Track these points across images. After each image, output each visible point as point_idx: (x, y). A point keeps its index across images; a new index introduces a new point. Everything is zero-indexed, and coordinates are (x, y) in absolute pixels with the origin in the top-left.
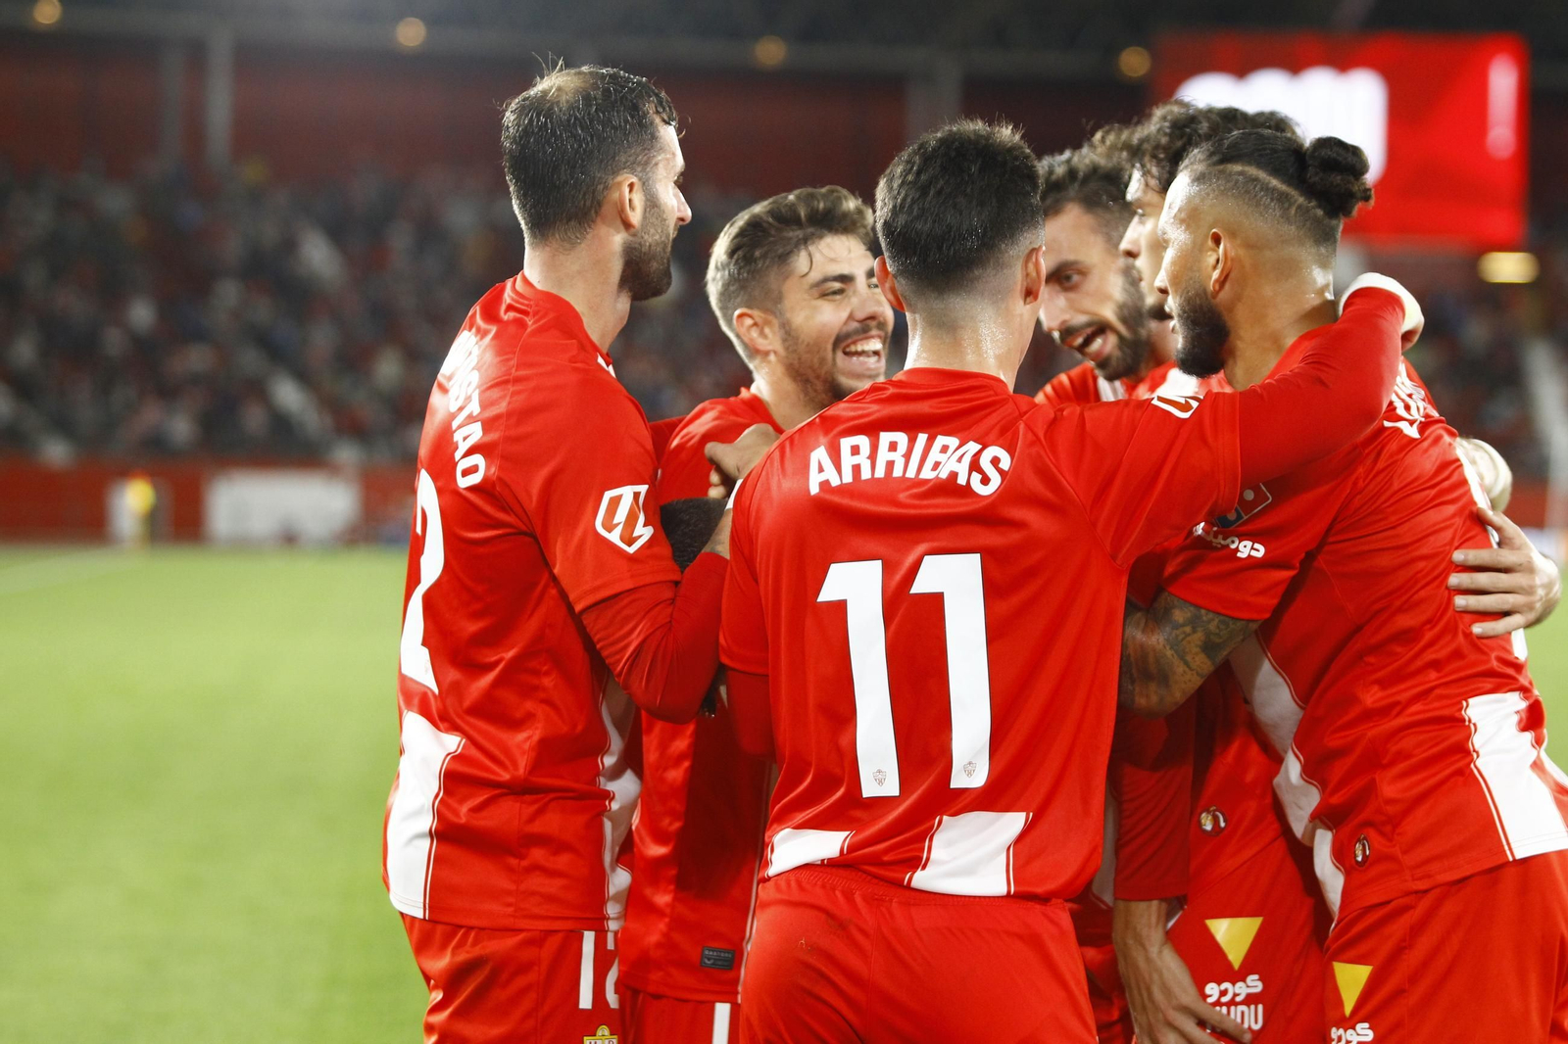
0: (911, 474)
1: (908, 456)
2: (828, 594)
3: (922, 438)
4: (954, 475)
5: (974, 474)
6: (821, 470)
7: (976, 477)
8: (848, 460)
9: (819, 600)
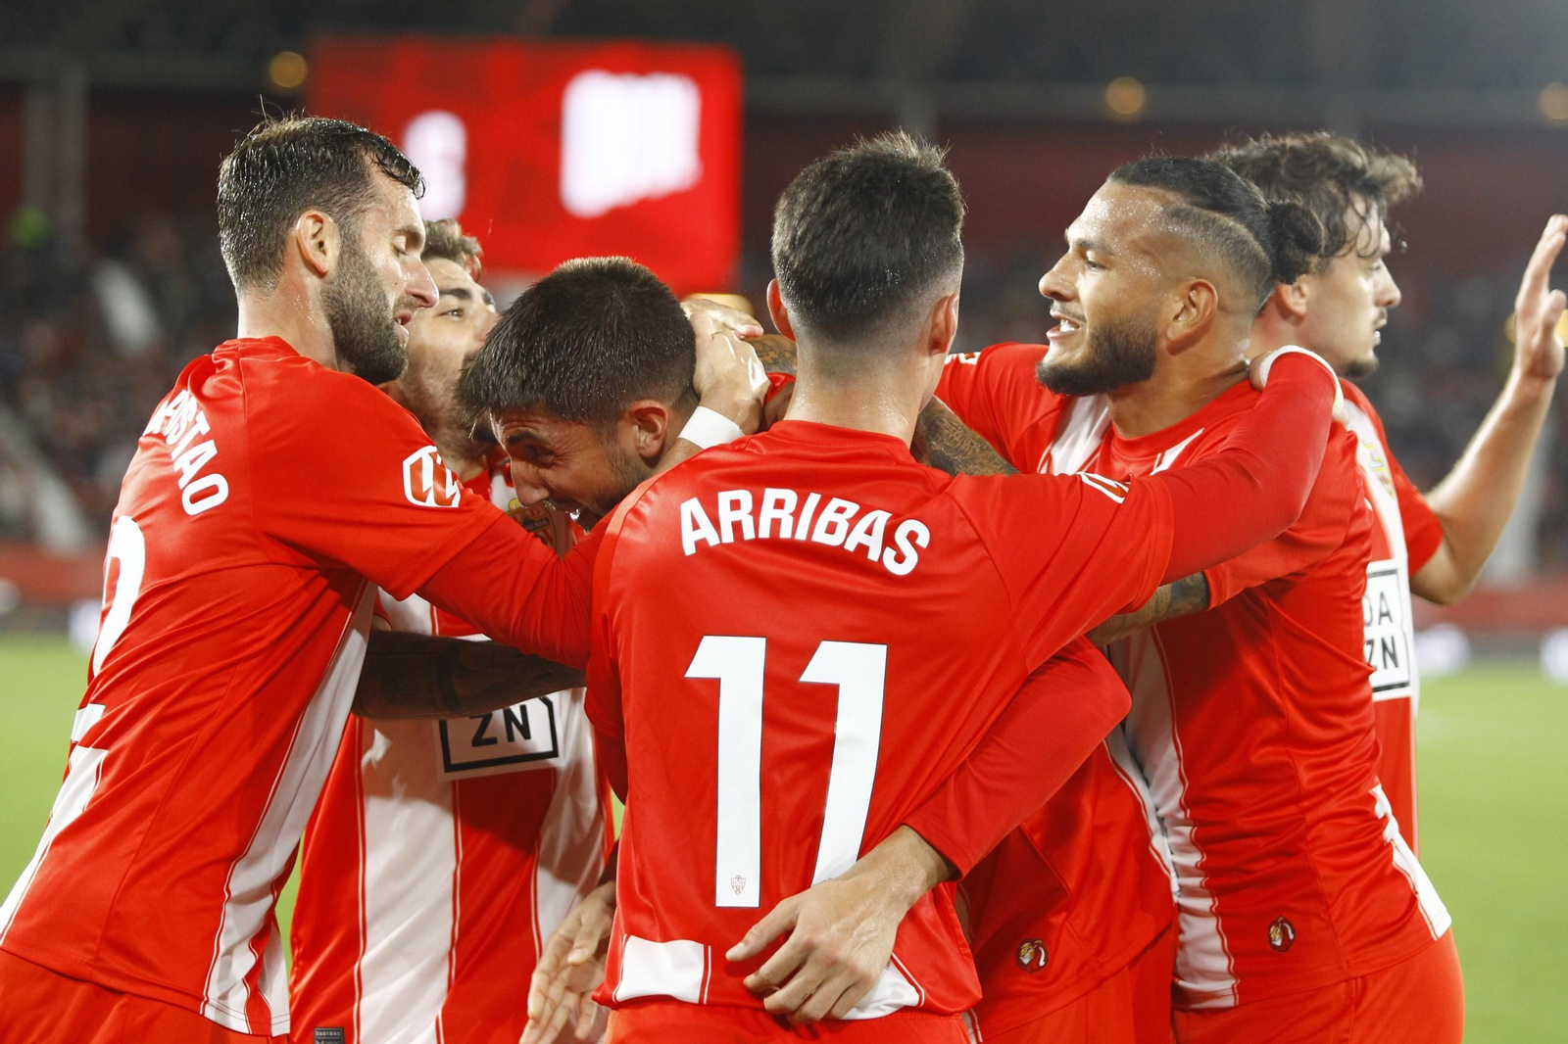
0: (801, 535)
1: (796, 514)
2: (697, 670)
3: (814, 499)
4: (862, 549)
5: (888, 549)
6: (696, 526)
7: (890, 553)
8: (726, 516)
9: (686, 676)
